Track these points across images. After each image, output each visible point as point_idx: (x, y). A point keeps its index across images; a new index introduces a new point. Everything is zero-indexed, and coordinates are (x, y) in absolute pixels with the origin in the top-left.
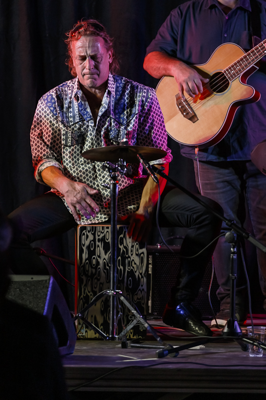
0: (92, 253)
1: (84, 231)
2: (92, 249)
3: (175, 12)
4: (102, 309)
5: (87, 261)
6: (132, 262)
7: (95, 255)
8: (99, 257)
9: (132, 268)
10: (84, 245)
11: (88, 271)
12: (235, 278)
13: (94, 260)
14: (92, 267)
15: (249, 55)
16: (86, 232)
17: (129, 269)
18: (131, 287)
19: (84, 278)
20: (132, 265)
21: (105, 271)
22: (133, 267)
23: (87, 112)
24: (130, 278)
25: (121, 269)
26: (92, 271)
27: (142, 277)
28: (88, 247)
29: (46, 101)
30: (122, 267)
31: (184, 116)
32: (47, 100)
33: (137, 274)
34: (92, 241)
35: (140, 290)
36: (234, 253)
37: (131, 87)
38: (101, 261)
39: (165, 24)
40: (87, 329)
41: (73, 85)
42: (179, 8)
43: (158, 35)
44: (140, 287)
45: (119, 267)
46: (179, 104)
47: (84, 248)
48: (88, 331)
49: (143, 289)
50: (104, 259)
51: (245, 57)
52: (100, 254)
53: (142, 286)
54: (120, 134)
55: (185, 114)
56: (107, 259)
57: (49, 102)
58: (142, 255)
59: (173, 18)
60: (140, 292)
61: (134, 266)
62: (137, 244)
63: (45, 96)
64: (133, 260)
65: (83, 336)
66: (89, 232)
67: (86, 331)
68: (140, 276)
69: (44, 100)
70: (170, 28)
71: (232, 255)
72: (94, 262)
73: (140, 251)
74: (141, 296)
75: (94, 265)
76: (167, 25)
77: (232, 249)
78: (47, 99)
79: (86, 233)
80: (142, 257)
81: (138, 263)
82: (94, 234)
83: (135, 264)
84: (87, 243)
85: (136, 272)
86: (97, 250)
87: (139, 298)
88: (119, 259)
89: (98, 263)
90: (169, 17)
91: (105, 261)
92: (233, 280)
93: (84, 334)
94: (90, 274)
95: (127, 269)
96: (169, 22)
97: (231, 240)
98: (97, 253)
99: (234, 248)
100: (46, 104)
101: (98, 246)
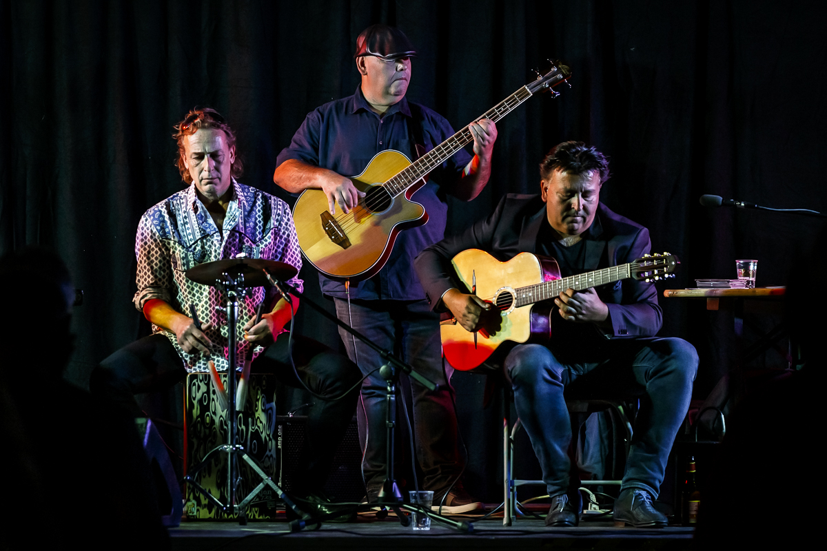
0: (205, 409)
1: (195, 381)
2: (205, 404)
3: (313, 116)
4: (219, 481)
5: (199, 419)
6: (256, 421)
7: (209, 411)
8: (214, 413)
9: (256, 427)
10: (194, 399)
11: (200, 432)
12: (393, 425)
13: (208, 418)
14: (205, 428)
15: (417, 165)
16: (197, 381)
17: (253, 429)
18: (255, 452)
19: (195, 440)
20: (256, 424)
21: (222, 432)
22: (259, 427)
23: (210, 225)
24: (255, 441)
25: (242, 430)
26: (205, 432)
27: (270, 439)
28: (200, 401)
29: (152, 217)
30: (243, 427)
31: (333, 240)
32: (154, 217)
33: (263, 436)
34: (205, 393)
35: (267, 456)
36: (391, 393)
37: (262, 197)
38: (217, 420)
39: (300, 130)
40: (199, 508)
41: (186, 195)
42: (318, 110)
43: (293, 143)
44: (268, 453)
45: (241, 426)
46: (325, 224)
47: (195, 402)
48: (201, 510)
49: (271, 456)
50: (221, 416)
51: (412, 168)
52: (215, 409)
53: (270, 451)
54: (253, 253)
55: (333, 237)
56: (224, 416)
57: (156, 219)
58: (270, 411)
59: (310, 121)
60: (267, 459)
61: (260, 425)
62: (263, 397)
63: (151, 211)
64: (258, 418)
65: (194, 516)
66: (201, 381)
67: (198, 510)
68: (268, 438)
69: (150, 216)
70: (308, 135)
71: (388, 395)
72: (208, 420)
73: (268, 406)
74: (269, 463)
75: (208, 424)
76: (304, 130)
77: (389, 388)
78: (153, 215)
79: (197, 383)
80: (270, 414)
81: (264, 422)
82: (208, 385)
83: (261, 422)
84: (199, 396)
85: (262, 433)
86: (212, 405)
87: (266, 466)
88: (240, 417)
89: (213, 421)
90: (305, 122)
91: (221, 418)
92: (391, 429)
93: (195, 514)
94: (202, 435)
95: (250, 429)
96: (305, 127)
97: (388, 376)
98: (212, 408)
99: (391, 386)
100: (152, 221)
101: (213, 400)
